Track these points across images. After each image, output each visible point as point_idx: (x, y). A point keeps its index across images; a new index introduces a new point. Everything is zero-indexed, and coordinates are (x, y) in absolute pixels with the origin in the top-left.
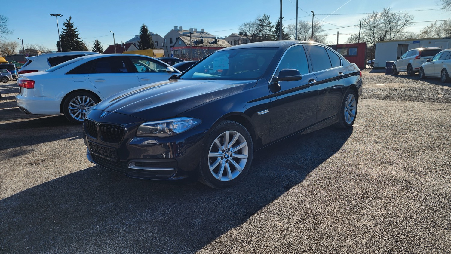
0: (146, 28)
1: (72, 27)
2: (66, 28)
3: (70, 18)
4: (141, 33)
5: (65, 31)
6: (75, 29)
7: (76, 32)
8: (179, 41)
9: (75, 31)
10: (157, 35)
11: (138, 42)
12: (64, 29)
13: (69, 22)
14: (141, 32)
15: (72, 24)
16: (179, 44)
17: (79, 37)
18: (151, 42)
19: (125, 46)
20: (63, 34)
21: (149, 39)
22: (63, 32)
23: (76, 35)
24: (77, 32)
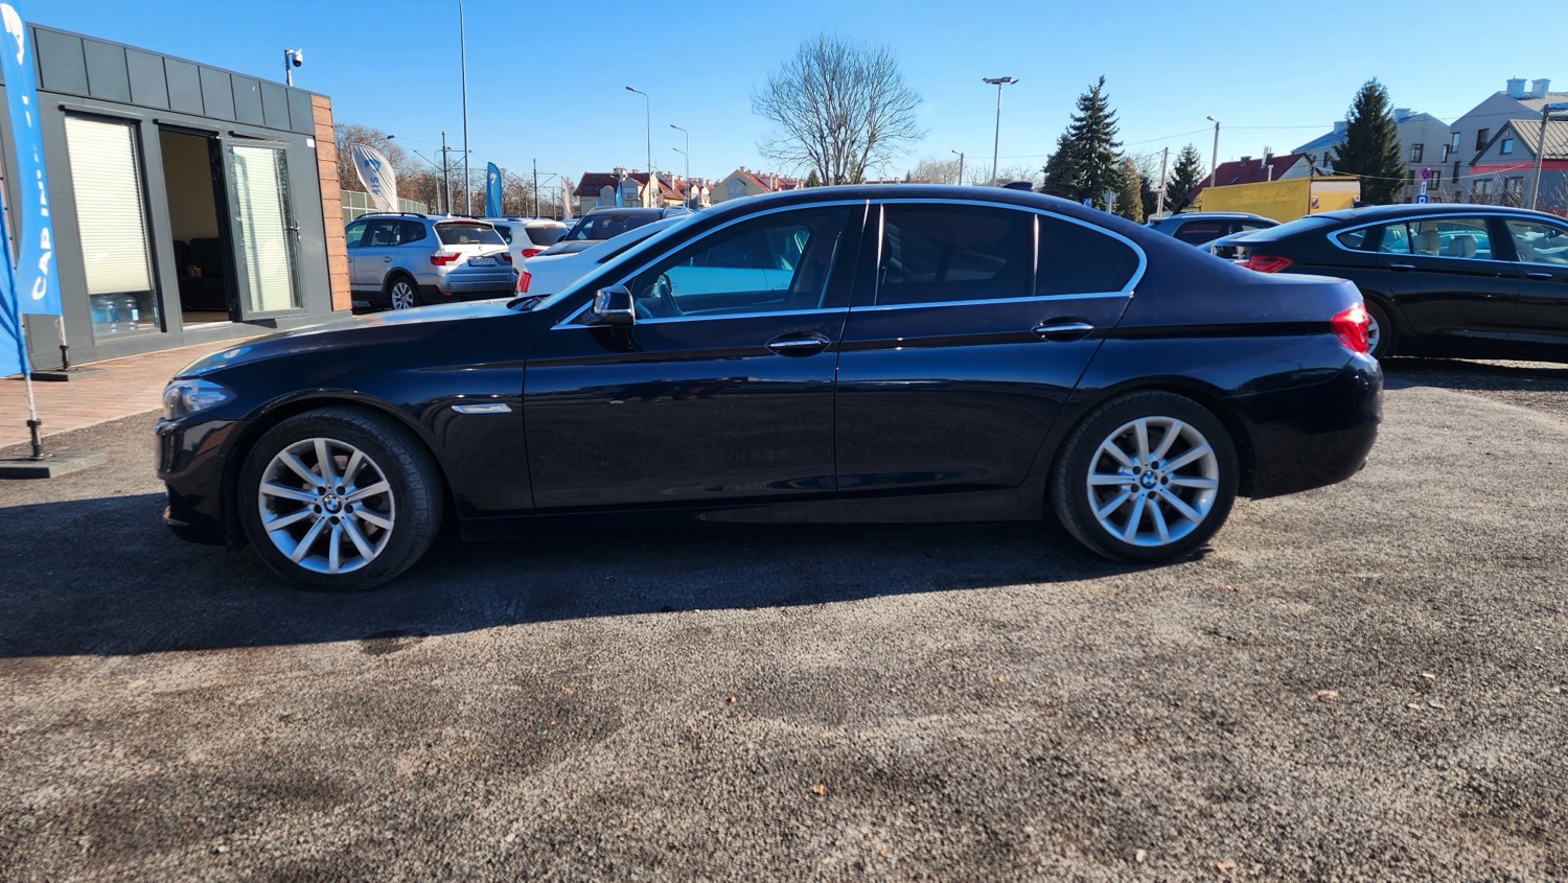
0: (1380, 94)
1: (1101, 110)
2: (1082, 114)
3: (1102, 82)
4: (1353, 114)
5: (1078, 124)
6: (1107, 117)
7: (1108, 125)
8: (1504, 141)
9: (1108, 120)
10: (1425, 118)
11: (1335, 147)
12: (1077, 116)
13: (1096, 93)
14: (1356, 111)
15: (1104, 99)
16: (1502, 153)
17: (1115, 139)
18: (1388, 146)
19: (1271, 167)
20: (1069, 133)
21: (1385, 135)
22: (1071, 127)
23: (1106, 134)
24: (1112, 123)
